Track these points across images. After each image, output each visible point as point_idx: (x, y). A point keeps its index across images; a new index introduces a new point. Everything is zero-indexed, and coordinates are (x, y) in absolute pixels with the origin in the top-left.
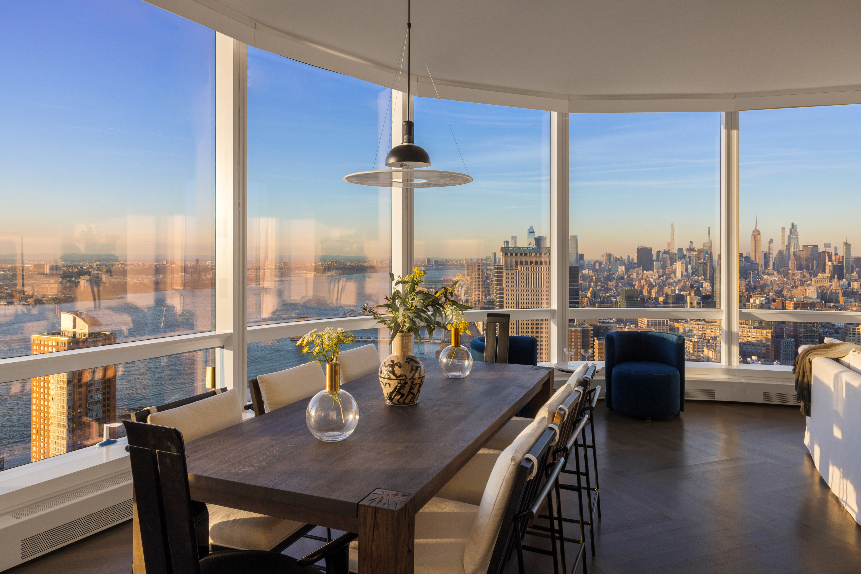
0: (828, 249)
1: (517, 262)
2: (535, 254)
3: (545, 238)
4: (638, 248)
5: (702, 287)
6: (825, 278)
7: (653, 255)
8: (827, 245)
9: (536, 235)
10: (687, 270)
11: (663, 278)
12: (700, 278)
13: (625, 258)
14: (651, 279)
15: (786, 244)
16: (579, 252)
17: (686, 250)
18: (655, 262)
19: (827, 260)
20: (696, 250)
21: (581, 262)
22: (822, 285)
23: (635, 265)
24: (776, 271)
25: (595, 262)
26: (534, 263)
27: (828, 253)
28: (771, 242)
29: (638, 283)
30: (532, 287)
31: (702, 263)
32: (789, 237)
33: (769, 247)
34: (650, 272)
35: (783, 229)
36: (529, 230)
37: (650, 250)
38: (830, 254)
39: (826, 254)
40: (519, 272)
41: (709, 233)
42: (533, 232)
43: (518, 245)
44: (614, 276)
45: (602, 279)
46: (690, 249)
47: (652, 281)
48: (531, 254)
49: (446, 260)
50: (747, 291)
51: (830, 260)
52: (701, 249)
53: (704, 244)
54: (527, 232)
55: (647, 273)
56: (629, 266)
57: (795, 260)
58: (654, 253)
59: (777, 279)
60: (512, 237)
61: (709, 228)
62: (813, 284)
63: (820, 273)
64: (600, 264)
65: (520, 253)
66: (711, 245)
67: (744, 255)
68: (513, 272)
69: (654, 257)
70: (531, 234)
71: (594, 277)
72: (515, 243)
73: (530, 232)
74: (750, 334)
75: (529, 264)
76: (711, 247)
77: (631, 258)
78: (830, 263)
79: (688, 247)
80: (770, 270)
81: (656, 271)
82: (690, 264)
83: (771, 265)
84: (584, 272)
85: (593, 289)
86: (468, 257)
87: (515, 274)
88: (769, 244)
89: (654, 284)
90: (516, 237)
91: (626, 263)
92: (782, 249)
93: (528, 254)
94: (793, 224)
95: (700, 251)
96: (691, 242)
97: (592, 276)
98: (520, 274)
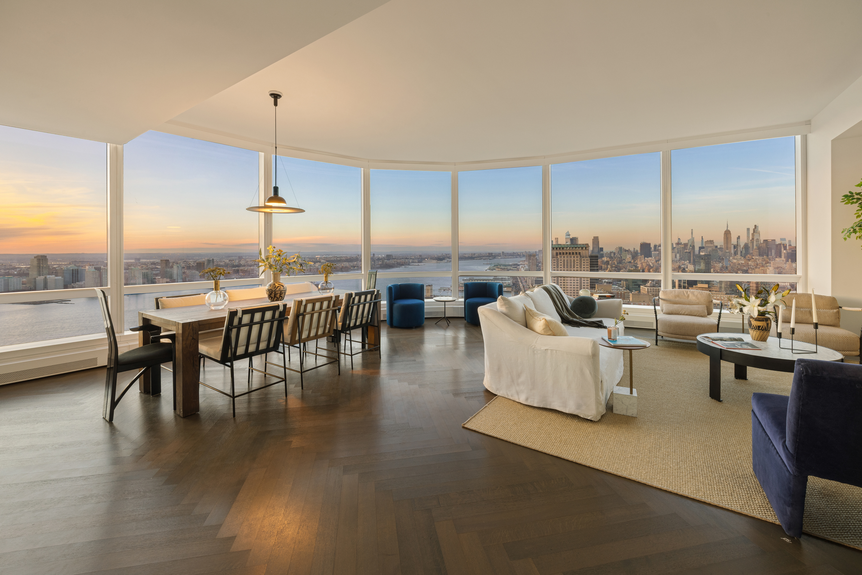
0: (783, 242)
1: (557, 253)
2: (569, 248)
3: (577, 239)
4: (641, 244)
5: (687, 268)
6: (781, 261)
7: (651, 248)
8: (781, 239)
9: (571, 237)
10: (676, 257)
11: (659, 262)
12: (686, 262)
13: (632, 250)
14: (650, 263)
15: (751, 238)
16: (600, 246)
17: (675, 244)
18: (653, 252)
19: (783, 249)
20: (683, 244)
21: (601, 252)
22: (779, 266)
23: (639, 254)
24: (743, 257)
25: (611, 253)
26: (568, 254)
27: (783, 244)
28: (739, 238)
29: (641, 265)
30: (567, 268)
31: (687, 252)
32: (753, 234)
33: (737, 241)
34: (650, 258)
35: (748, 229)
36: (566, 234)
37: (649, 244)
38: (785, 245)
39: (782, 246)
40: (558, 259)
41: (692, 233)
42: (569, 235)
43: (559, 243)
44: (624, 261)
45: (616, 263)
46: (678, 244)
47: (651, 264)
48: (567, 248)
49: (514, 252)
50: (721, 270)
51: (785, 248)
52: (687, 243)
53: (688, 240)
54: (565, 235)
55: (648, 259)
56: (635, 255)
57: (758, 250)
58: (652, 246)
59: (743, 262)
60: (556, 238)
61: (692, 230)
62: (772, 266)
63: (777, 258)
64: (614, 254)
65: (559, 248)
66: (694, 241)
67: (719, 247)
68: (554, 259)
69: (652, 249)
70: (568, 237)
71: (610, 262)
72: (557, 241)
73: (567, 235)
74: (723, 298)
75: (565, 254)
76: (693, 242)
77: (636, 250)
78: (785, 251)
79: (677, 242)
80: (739, 256)
81: (654, 257)
82: (678, 253)
83: (739, 253)
84: (603, 259)
85: (610, 269)
86: (527, 251)
87: (556, 260)
88: (737, 239)
89: (652, 265)
90: (558, 238)
91: (633, 253)
92: (747, 243)
93: (564, 248)
94: (755, 226)
95: (686, 245)
96: (679, 239)
97: (609, 261)
98: (559, 260)
